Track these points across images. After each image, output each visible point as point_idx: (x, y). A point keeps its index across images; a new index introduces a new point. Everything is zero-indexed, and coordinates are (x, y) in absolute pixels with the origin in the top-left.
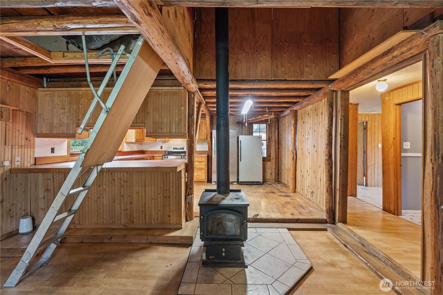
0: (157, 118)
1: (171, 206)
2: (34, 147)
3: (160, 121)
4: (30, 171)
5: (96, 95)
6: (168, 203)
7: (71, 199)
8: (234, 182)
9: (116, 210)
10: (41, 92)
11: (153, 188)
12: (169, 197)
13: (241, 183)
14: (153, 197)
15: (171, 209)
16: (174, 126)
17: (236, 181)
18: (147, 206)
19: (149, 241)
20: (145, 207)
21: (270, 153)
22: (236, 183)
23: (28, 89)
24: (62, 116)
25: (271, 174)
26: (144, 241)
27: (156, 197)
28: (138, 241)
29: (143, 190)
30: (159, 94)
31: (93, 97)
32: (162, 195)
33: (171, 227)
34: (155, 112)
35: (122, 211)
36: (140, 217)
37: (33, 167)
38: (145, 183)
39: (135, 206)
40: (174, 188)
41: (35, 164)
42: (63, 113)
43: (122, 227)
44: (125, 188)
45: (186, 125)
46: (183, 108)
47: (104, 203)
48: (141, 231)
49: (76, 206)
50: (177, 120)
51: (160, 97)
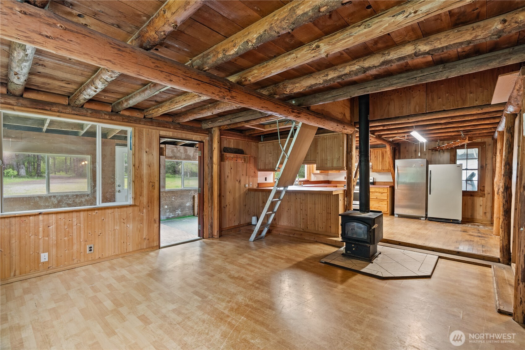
0: (324, 156)
1: (332, 220)
2: (257, 177)
3: (325, 158)
4: (256, 190)
5: (283, 150)
6: (330, 218)
7: (273, 204)
8: (422, 217)
9: (298, 219)
10: (260, 144)
11: (320, 206)
12: (330, 213)
13: (431, 220)
14: (320, 212)
15: (332, 222)
16: (335, 162)
17: (424, 216)
18: (316, 218)
19: (315, 240)
20: (315, 219)
21: (484, 187)
22: (424, 219)
23: (254, 143)
24: (270, 158)
25: (485, 213)
26: (312, 240)
27: (322, 213)
28: (309, 239)
29: (314, 207)
30: (325, 139)
31: (281, 151)
32: (326, 211)
33: (332, 235)
34: (322, 152)
35: (302, 220)
36: (312, 225)
37: (257, 188)
38: (315, 202)
39: (308, 217)
40: (334, 207)
41: (258, 187)
42: (270, 156)
43: (302, 230)
44: (303, 204)
45: (344, 161)
46: (341, 148)
47: (292, 213)
48: (312, 234)
49: (276, 210)
50: (337, 157)
51: (326, 141)
